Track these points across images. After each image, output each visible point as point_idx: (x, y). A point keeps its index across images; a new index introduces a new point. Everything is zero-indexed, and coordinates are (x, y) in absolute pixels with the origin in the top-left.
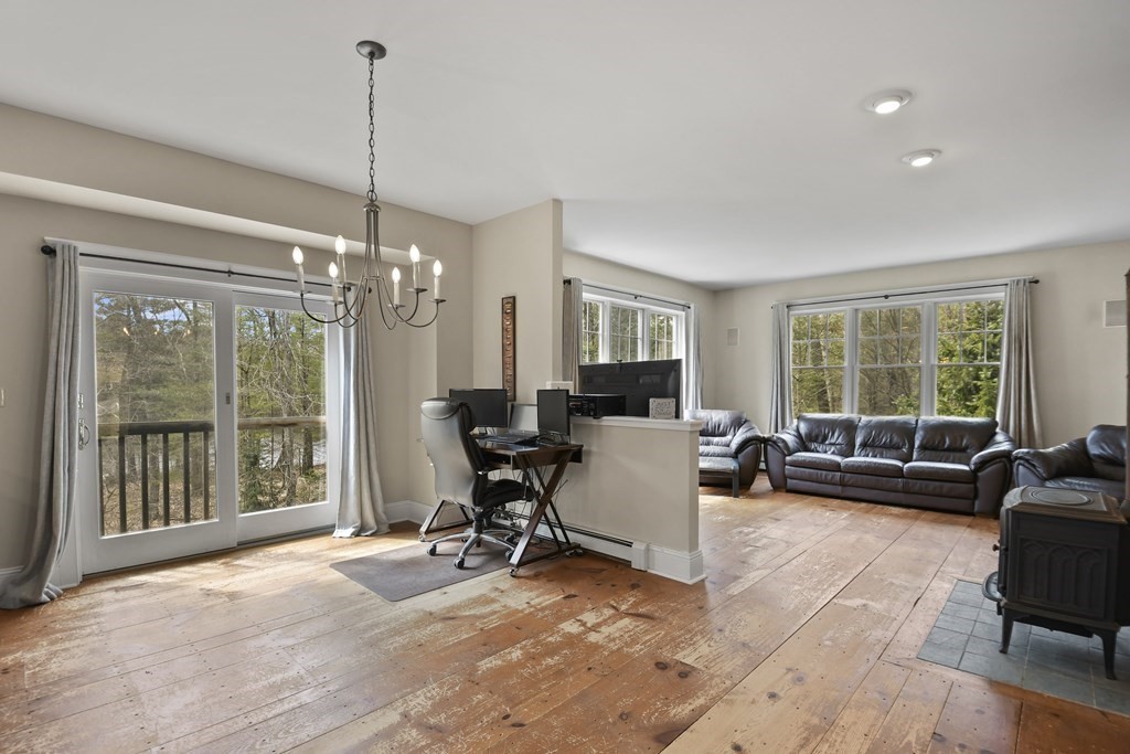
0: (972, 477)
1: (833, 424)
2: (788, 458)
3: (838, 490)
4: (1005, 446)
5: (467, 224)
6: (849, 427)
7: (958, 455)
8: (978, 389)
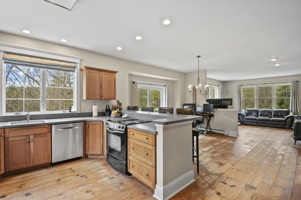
0: (285, 121)
1: (253, 111)
2: (244, 118)
3: (256, 124)
4: (292, 115)
5: (184, 73)
6: (257, 112)
7: (282, 117)
8: (283, 103)
